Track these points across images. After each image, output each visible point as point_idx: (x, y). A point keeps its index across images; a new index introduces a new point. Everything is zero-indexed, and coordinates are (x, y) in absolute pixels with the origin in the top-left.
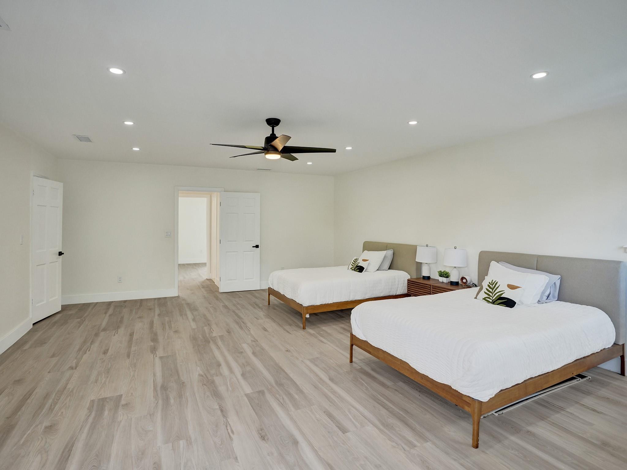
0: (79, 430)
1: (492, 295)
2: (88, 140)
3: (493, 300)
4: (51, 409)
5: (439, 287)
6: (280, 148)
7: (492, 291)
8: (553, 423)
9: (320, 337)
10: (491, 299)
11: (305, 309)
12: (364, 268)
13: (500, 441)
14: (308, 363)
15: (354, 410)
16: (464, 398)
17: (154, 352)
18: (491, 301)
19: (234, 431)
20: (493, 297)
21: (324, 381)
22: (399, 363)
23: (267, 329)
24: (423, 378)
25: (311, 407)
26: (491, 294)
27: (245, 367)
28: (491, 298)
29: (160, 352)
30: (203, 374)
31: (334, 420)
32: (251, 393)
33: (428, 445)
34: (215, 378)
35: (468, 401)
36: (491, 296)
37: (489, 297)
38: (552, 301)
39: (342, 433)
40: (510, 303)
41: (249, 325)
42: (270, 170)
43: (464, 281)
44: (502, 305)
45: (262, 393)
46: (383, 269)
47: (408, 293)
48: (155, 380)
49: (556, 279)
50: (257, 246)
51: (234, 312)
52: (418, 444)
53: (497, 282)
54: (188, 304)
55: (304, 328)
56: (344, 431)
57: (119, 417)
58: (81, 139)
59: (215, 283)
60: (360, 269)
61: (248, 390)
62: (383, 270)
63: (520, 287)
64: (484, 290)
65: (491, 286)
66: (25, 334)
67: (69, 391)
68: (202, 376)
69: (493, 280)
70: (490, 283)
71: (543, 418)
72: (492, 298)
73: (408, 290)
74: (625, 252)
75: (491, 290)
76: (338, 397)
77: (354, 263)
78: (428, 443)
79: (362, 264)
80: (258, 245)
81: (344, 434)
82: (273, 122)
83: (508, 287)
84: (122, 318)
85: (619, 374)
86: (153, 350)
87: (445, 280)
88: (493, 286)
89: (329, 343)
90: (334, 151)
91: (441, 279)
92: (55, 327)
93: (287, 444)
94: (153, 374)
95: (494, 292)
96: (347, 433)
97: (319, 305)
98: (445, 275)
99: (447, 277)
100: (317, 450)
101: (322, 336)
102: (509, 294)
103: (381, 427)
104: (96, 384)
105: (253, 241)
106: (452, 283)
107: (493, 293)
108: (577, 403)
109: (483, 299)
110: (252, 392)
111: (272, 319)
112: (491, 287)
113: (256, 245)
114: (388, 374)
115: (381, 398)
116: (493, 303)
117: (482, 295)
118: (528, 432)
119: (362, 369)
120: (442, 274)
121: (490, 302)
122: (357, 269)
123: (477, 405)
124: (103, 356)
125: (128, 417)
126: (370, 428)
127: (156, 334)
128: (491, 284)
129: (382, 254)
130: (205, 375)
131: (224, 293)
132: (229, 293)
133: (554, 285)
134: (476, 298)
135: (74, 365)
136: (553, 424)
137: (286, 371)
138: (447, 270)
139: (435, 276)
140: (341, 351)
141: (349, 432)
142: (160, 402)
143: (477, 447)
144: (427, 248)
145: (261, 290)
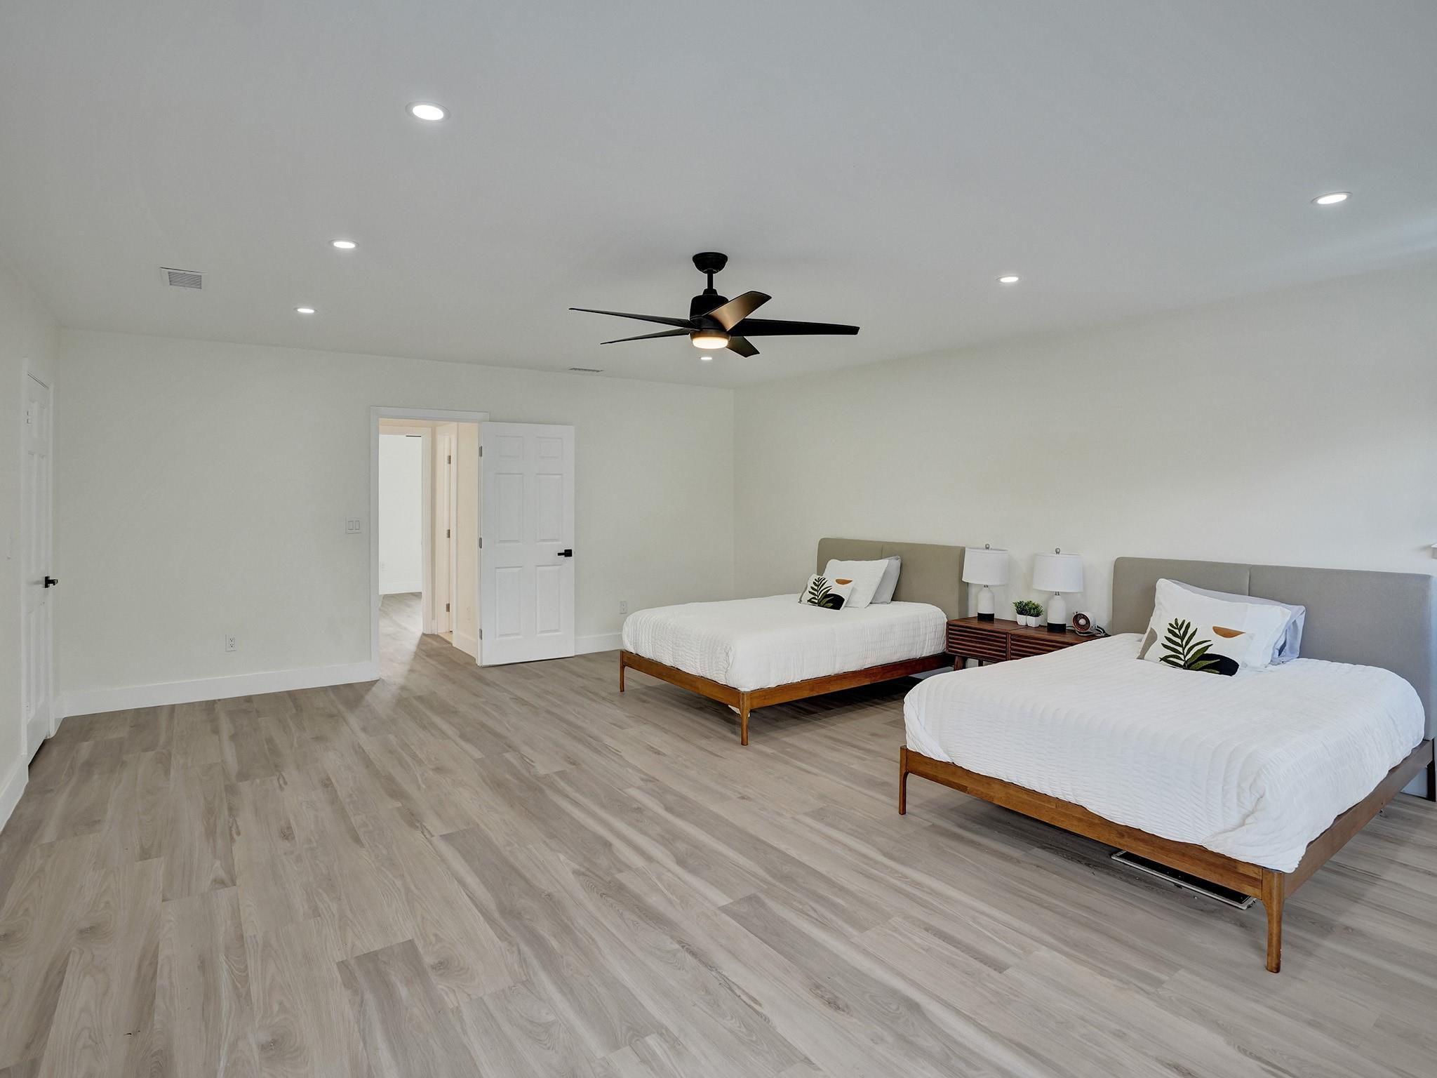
0: (362, 1044)
1: (1183, 650)
2: (195, 281)
3: (1186, 662)
4: (242, 996)
5: (1026, 637)
6: (730, 324)
7: (1182, 642)
8: (1378, 906)
9: (794, 761)
10: (1182, 660)
11: (748, 699)
12: (843, 600)
13: (1309, 954)
14: (809, 821)
15: (985, 918)
16: (1241, 870)
17: (418, 824)
18: (1182, 663)
19: (758, 998)
20: (1187, 654)
21: (876, 862)
22: (1054, 807)
23: (659, 749)
24: (1125, 834)
25: (890, 921)
26: (1180, 649)
27: (672, 844)
28: (1182, 657)
29: (435, 825)
30: (583, 870)
31: (959, 946)
32: (731, 904)
33: (1182, 974)
34: (619, 876)
35: (1254, 876)
36: (1180, 653)
37: (1175, 654)
38: (1288, 658)
39: (998, 974)
40: (1226, 666)
41: (608, 741)
42: (598, 371)
43: (1082, 622)
44: (1210, 670)
45: (751, 899)
46: (882, 600)
47: (949, 651)
48: (469, 894)
49: (1295, 613)
50: (568, 553)
51: (548, 712)
52: (1164, 977)
53: (1189, 624)
54: (420, 699)
55: (744, 743)
56: (1000, 967)
57: (446, 998)
58: (175, 278)
59: (451, 644)
60: (836, 602)
61: (723, 900)
62: (882, 603)
63: (1242, 633)
64: (1161, 639)
65: (1177, 631)
66: (18, 800)
67: (257, 945)
68: (584, 874)
69: (1176, 619)
70: (1171, 625)
71: (1355, 898)
72: (1185, 657)
73: (948, 647)
74: (1434, 557)
75: (1179, 641)
76: (931, 894)
77: (816, 588)
78: (1179, 972)
79: (836, 590)
80: (571, 551)
81: (1000, 973)
82: (710, 262)
83: (1216, 633)
84: (270, 741)
85: (1423, 798)
86: (413, 819)
87: (1032, 621)
88: (1182, 632)
89: (824, 774)
90: (853, 330)
91: (1022, 620)
92: (96, 777)
93: (898, 1012)
94: (456, 882)
95: (1187, 643)
96: (1007, 971)
97: (775, 688)
98: (1034, 609)
99: (1037, 615)
100: (973, 1016)
101: (800, 760)
102: (1219, 647)
103: (1067, 949)
104: (318, 918)
105: (557, 540)
106: (1053, 628)
107: (1186, 646)
108: (1392, 862)
109: (1162, 659)
110: (732, 901)
111: (657, 726)
112: (1178, 633)
113: (566, 551)
114: (996, 832)
115: (1023, 887)
116: (1188, 666)
117: (1158, 650)
118: (1347, 928)
119: (934, 826)
120: (1023, 609)
121: (1180, 666)
122: (828, 602)
123: (1276, 881)
124: (289, 845)
125: (469, 995)
126: (1043, 953)
127: (390, 779)
128: (1175, 628)
129: (880, 566)
130: (588, 869)
131: (490, 666)
132: (504, 668)
133: (1292, 627)
134: (1141, 657)
135: (222, 874)
136: (1379, 908)
137: (775, 845)
138: (1036, 599)
139: (1006, 612)
140: (863, 790)
141: (1008, 968)
142: (525, 949)
143: (1278, 970)
144: (987, 551)
145: (581, 656)
